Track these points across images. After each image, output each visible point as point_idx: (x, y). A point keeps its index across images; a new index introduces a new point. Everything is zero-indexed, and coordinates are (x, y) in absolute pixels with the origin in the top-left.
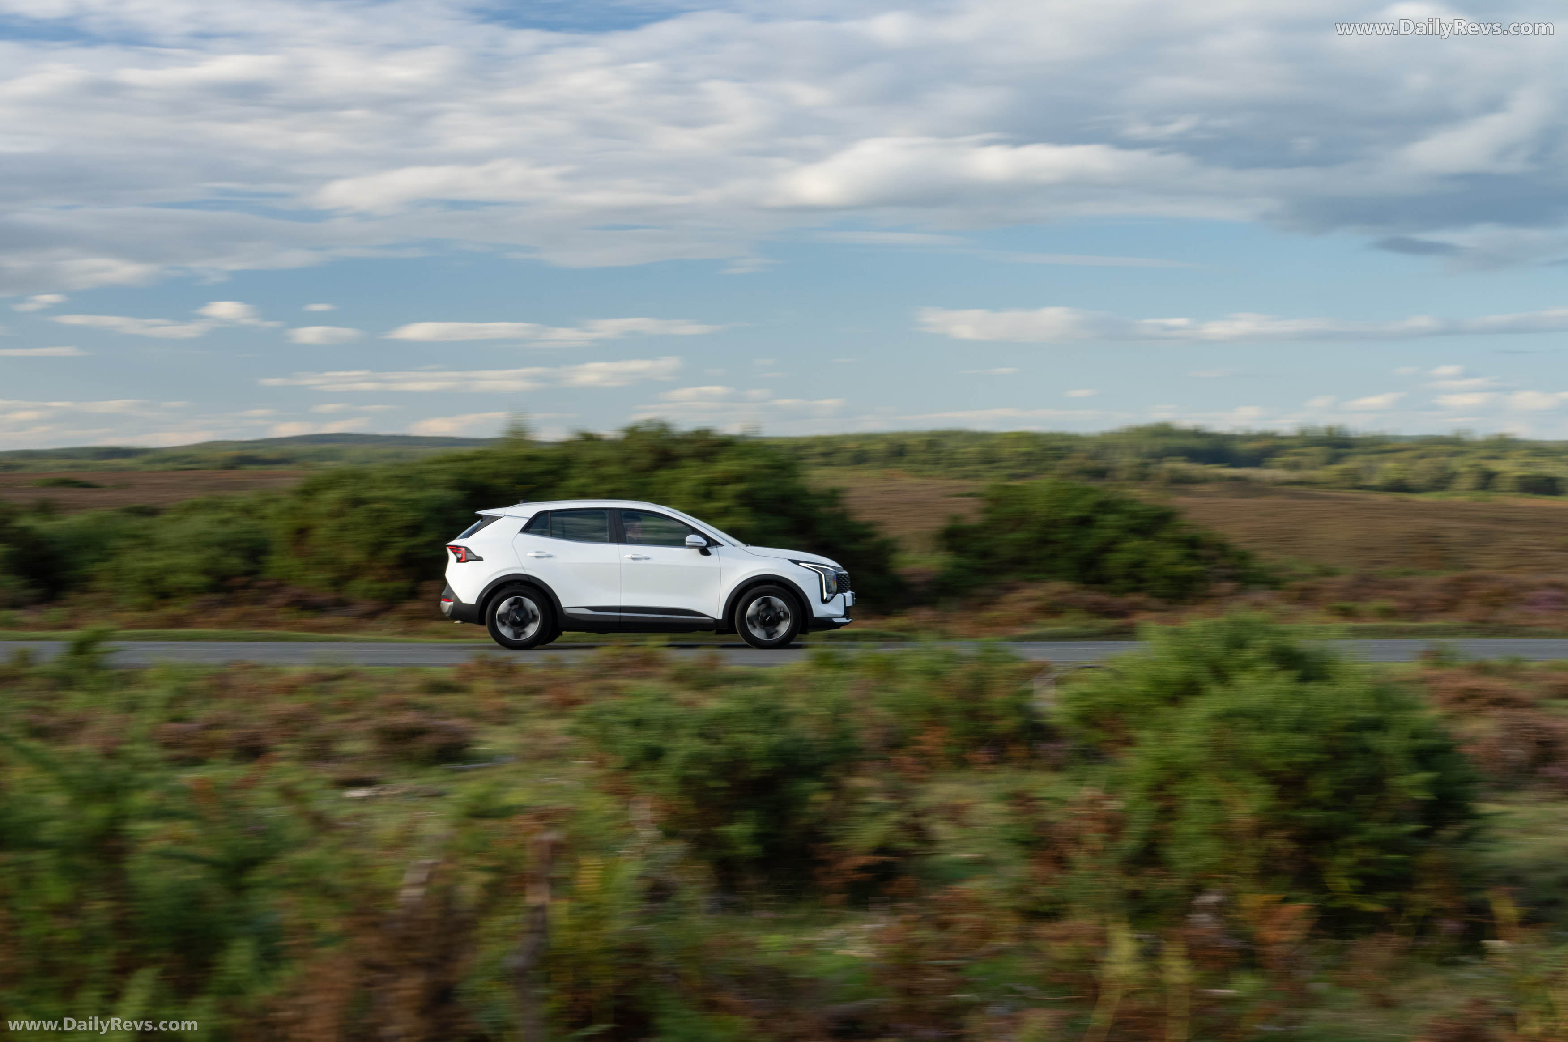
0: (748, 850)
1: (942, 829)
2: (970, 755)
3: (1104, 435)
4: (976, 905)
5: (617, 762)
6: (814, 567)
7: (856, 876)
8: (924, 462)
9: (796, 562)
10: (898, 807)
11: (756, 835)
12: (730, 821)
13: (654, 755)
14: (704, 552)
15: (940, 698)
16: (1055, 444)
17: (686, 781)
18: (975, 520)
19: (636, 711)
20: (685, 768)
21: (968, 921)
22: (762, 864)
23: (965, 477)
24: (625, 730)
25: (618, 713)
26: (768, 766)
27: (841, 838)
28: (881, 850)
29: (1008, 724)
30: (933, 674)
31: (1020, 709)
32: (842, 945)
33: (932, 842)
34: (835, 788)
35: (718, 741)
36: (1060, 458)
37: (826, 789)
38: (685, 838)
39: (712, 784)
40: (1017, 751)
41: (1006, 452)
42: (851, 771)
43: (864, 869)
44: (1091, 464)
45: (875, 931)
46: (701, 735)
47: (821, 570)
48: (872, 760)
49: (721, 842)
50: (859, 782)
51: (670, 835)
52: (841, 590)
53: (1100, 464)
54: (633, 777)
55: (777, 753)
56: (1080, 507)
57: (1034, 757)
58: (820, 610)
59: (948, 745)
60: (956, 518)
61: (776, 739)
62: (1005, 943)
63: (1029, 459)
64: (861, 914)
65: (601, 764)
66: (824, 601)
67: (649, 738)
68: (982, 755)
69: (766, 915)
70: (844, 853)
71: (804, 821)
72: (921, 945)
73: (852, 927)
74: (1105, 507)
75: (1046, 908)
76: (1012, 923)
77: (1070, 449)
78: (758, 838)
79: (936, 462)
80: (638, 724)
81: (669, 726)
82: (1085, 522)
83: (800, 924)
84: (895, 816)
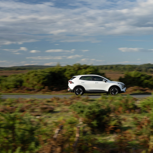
0: (96, 125)
1: (123, 122)
2: (126, 111)
3: (141, 65)
4: (129, 133)
5: (76, 113)
6: (121, 84)
7: (111, 129)
8: (115, 69)
9: (118, 83)
10: (117, 119)
11: (97, 123)
12: (93, 121)
13: (82, 112)
14: (106, 82)
15: (121, 103)
16: (134, 66)
17: (87, 116)
18: (123, 77)
19: (79, 106)
20: (87, 113)
21: (128, 136)
22: (97, 128)
23: (121, 71)
24: (78, 108)
25: (76, 106)
26: (98, 113)
27: (109, 124)
28: (115, 125)
29: (131, 107)
30: (120, 100)
31: (133, 104)
32: (110, 139)
33: (121, 124)
34: (108, 116)
35: (91, 110)
36: (135, 68)
37: (107, 116)
38: (87, 124)
39: (91, 116)
40: (133, 111)
41: (127, 67)
42: (110, 114)
43: (112, 128)
44: (139, 69)
45: (114, 137)
46: (89, 109)
47: (122, 84)
48: (112, 112)
49: (92, 124)
50: (111, 115)
51: (84, 123)
52: (125, 87)
53: (140, 69)
54: (78, 115)
55: (100, 111)
56: (139, 76)
57: (135, 112)
58: (122, 90)
59: (123, 110)
60: (121, 77)
61: (99, 109)
62: (133, 139)
63: (130, 69)
64: (112, 135)
65: (74, 113)
66: (122, 89)
67: (82, 109)
68: (127, 111)
69: (99, 135)
70: (109, 126)
71: (103, 121)
72: (122, 139)
73: (111, 136)
74: (142, 75)
75: (139, 134)
76: (134, 136)
77: (136, 67)
78: (97, 124)
79: (117, 69)
80: (80, 107)
81: (84, 107)
82: (139, 78)
83: (103, 136)
84: (117, 120)
